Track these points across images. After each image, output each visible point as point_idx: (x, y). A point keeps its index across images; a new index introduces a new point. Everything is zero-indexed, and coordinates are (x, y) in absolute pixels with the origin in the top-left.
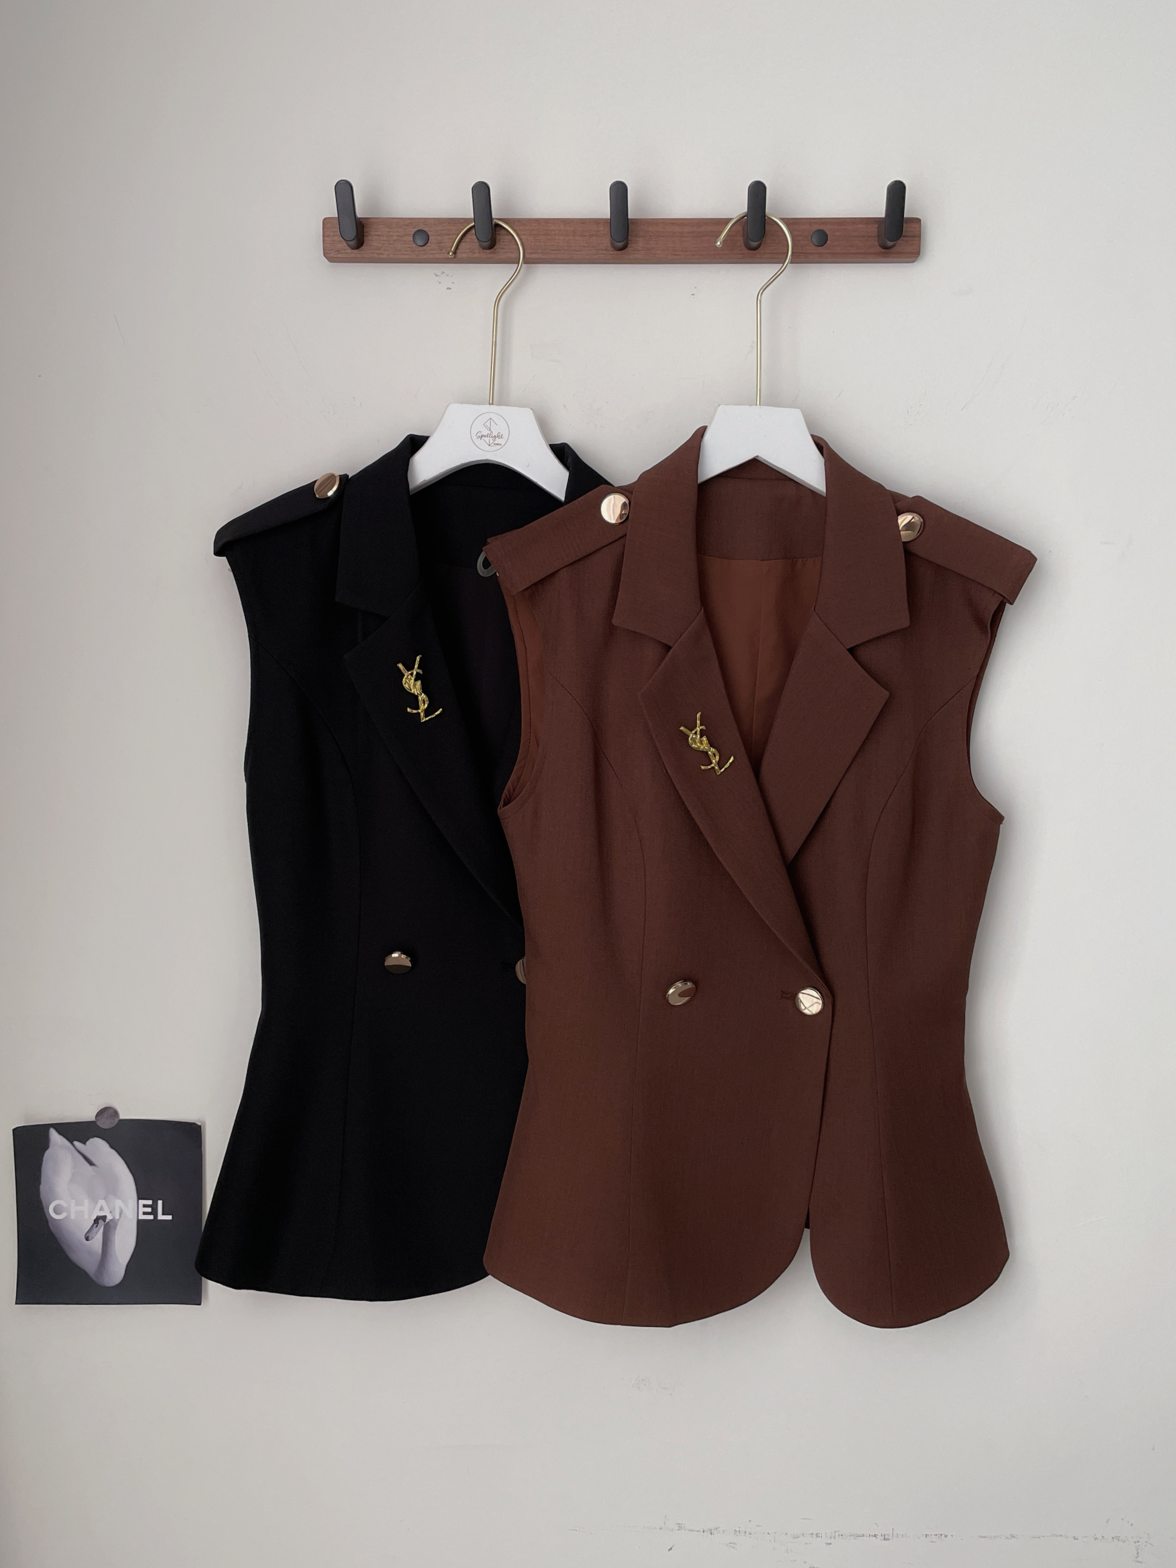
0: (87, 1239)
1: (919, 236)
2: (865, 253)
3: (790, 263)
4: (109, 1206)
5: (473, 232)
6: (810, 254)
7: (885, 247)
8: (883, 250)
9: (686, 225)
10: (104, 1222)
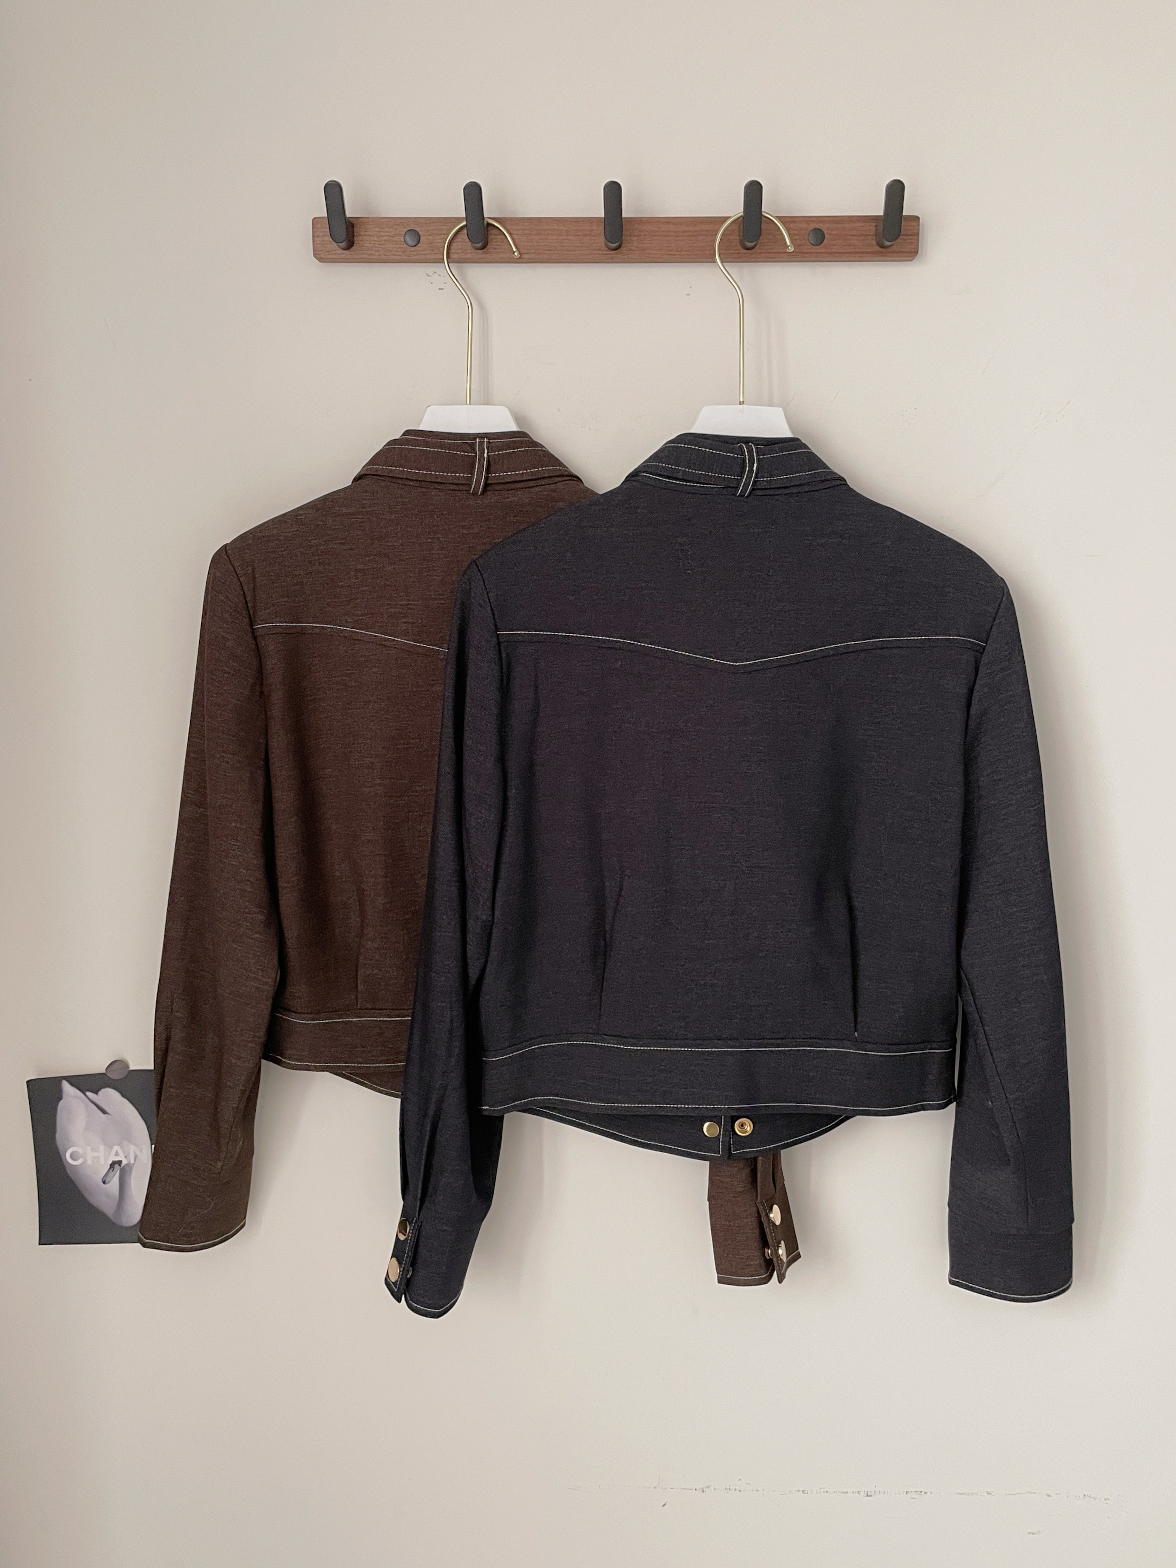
0: (105, 1182)
1: (919, 235)
2: (862, 252)
4: (124, 1152)
5: (465, 231)
6: (807, 253)
7: (882, 246)
8: (881, 249)
9: (681, 224)
10: (120, 1165)
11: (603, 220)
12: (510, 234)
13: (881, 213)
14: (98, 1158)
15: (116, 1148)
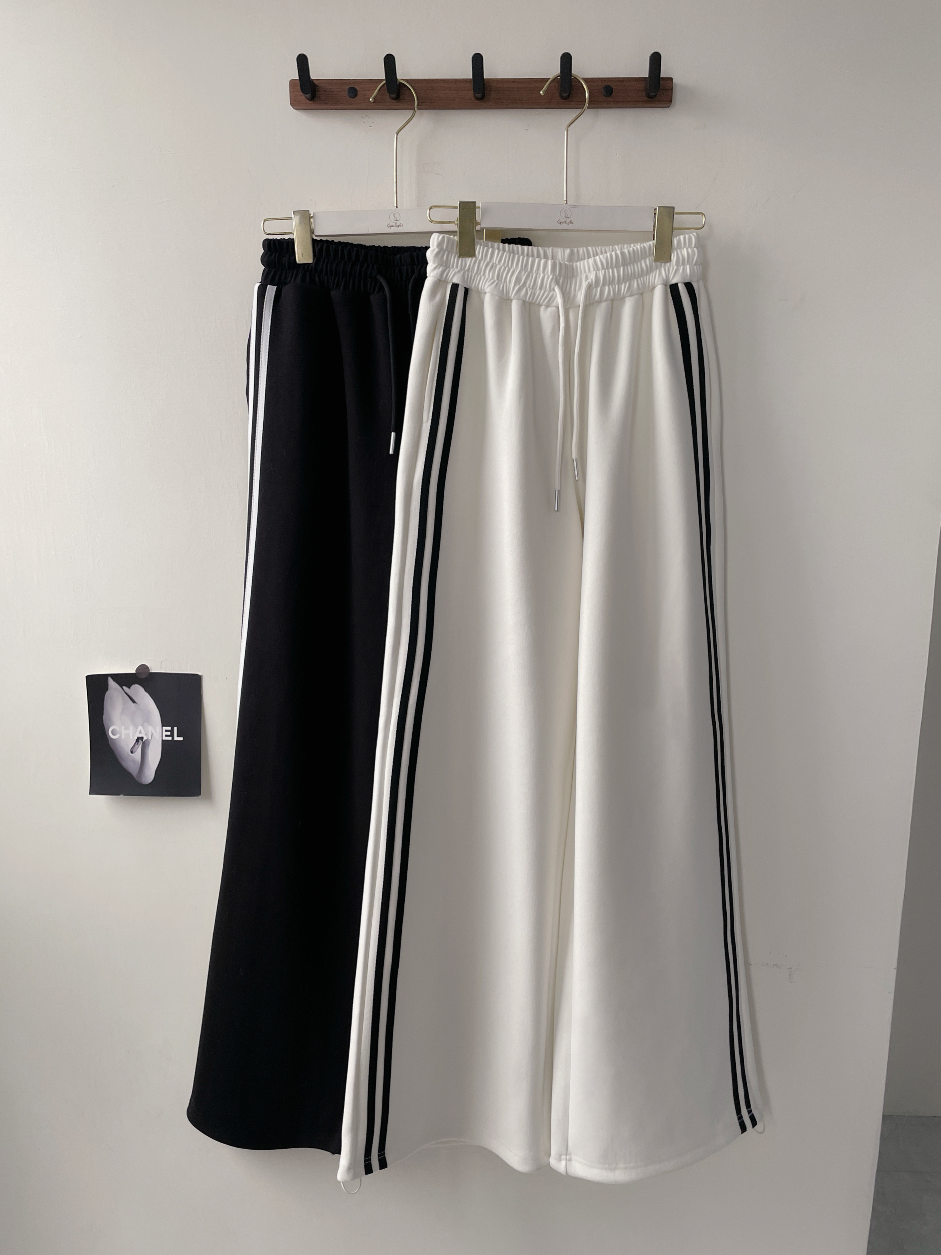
0: (132, 752)
1: (672, 90)
2: (635, 101)
3: (588, 108)
4: (144, 731)
5: (386, 88)
6: (602, 102)
7: (649, 97)
8: (648, 99)
9: (522, 83)
10: (142, 741)
11: (472, 81)
12: (414, 90)
13: (647, 76)
14: (128, 734)
15: (140, 728)
